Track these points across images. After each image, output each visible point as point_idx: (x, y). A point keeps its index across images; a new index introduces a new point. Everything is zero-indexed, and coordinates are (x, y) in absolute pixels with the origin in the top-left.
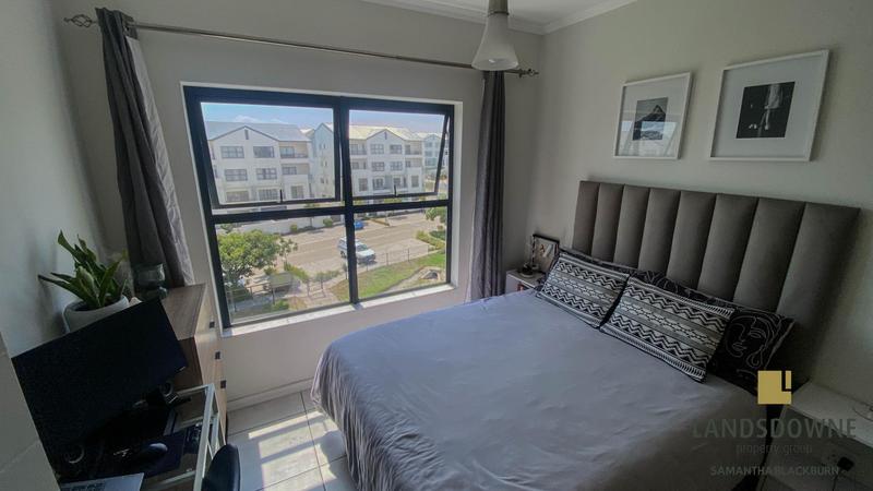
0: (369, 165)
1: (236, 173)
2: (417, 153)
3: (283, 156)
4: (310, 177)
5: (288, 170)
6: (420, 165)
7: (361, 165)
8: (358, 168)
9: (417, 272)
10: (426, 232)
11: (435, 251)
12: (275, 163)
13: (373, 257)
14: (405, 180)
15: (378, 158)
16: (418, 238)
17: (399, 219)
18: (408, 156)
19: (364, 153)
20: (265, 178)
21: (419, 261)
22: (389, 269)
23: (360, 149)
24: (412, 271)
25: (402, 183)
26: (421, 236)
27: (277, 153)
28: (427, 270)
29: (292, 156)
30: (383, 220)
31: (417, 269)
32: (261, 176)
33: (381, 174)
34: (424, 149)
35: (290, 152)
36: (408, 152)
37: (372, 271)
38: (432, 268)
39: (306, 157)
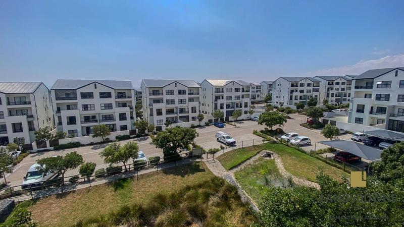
0: (225, 97)
1: (170, 101)
2: (247, 91)
3: (189, 94)
4: (200, 103)
5: (191, 100)
6: (249, 97)
7: (221, 98)
8: (219, 99)
9: (258, 153)
10: (258, 131)
11: (267, 142)
12: (186, 97)
13: (235, 142)
14: (241, 104)
15: (229, 94)
16: (254, 134)
17: (240, 123)
18: (243, 93)
19: (223, 92)
20: (181, 103)
21: (258, 146)
22: (243, 150)
23: (221, 90)
24: (256, 152)
25: (239, 105)
26: (255, 133)
27: (187, 93)
28: (264, 152)
29: (192, 94)
30: (233, 123)
31: (258, 151)
32: (180, 103)
33: (230, 101)
34: (251, 90)
35: (192, 92)
36: (243, 91)
37: (235, 150)
38: (268, 151)
39: (198, 94)
